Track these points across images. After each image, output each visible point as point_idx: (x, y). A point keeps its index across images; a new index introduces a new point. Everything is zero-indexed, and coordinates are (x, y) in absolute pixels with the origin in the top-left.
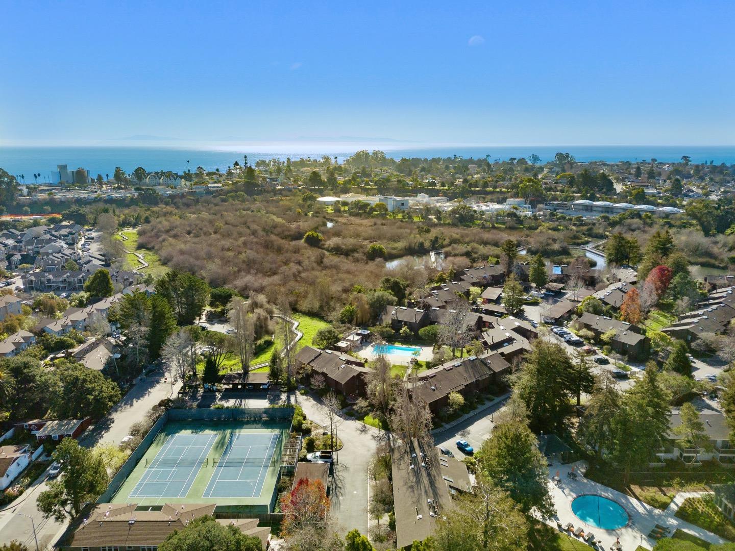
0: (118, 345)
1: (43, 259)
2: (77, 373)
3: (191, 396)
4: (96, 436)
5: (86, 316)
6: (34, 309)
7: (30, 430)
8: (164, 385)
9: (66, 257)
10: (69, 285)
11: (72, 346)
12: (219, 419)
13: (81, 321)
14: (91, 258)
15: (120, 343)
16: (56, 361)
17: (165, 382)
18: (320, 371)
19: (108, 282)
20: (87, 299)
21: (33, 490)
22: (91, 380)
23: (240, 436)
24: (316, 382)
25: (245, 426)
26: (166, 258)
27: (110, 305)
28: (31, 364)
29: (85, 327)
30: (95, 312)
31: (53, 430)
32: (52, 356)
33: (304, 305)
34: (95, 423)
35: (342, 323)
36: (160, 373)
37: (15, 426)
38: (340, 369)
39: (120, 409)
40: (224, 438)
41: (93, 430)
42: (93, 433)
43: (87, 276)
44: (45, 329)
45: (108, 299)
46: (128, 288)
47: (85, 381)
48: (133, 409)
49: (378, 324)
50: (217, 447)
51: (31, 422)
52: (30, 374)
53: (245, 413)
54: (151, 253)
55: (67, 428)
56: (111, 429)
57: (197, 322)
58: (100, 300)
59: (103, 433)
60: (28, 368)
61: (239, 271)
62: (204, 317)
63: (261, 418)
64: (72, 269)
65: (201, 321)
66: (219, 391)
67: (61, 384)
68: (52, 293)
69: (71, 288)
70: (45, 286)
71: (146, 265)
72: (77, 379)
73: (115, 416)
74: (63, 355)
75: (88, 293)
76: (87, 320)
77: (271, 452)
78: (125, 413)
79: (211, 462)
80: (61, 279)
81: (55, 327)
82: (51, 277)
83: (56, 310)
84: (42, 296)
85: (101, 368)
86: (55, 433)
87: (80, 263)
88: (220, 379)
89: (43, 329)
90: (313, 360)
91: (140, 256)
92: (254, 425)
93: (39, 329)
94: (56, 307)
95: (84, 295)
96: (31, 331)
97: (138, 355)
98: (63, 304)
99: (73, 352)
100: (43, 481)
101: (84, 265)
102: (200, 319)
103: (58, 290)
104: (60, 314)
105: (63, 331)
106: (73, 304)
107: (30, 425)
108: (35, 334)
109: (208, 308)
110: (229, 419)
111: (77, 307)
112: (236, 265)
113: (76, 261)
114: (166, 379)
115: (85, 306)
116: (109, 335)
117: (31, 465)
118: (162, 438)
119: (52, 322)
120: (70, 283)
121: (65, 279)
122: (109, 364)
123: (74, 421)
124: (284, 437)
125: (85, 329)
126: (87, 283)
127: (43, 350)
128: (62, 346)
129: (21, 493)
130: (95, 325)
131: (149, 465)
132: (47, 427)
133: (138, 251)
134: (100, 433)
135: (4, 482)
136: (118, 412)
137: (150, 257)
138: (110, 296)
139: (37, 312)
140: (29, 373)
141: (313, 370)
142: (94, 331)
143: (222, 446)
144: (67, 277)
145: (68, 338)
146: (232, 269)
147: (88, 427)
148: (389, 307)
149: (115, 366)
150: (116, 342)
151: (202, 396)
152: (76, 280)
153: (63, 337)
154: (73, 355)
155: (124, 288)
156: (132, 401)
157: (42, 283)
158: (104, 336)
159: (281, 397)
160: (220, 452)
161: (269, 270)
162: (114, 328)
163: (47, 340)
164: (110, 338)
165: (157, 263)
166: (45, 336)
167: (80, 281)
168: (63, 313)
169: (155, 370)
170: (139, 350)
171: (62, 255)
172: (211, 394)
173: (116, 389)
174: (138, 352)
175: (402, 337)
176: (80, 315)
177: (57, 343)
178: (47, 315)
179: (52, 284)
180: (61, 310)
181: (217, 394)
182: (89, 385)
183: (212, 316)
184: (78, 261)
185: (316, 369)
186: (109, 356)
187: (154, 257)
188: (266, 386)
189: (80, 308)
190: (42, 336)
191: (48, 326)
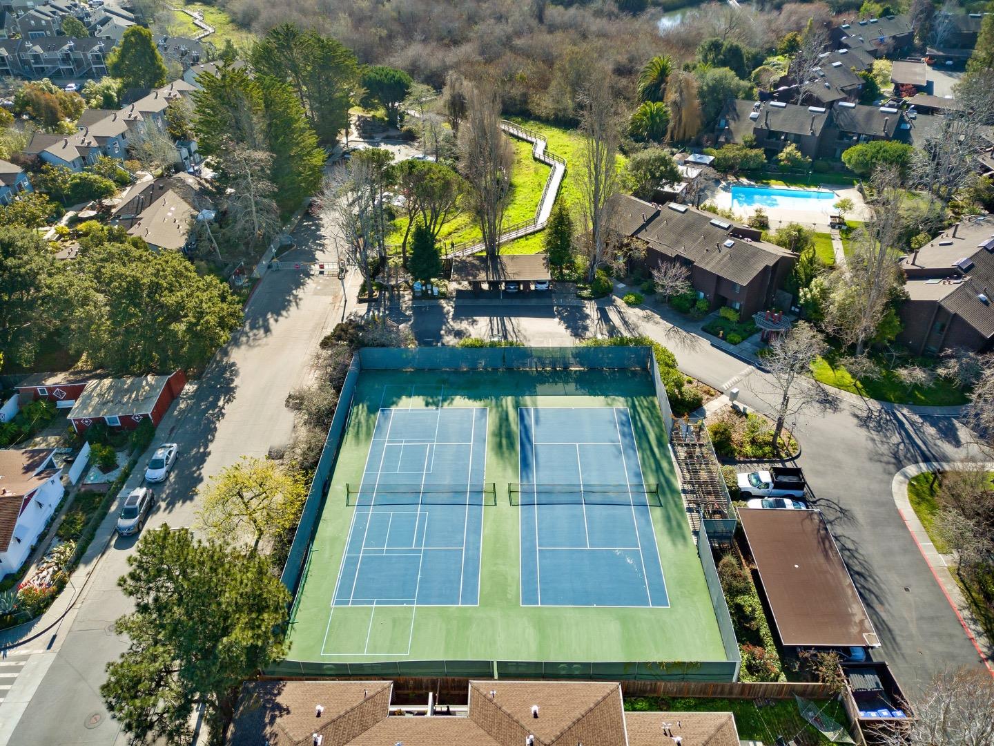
0: (203, 192)
1: (18, 17)
2: (132, 270)
3: (390, 309)
4: (206, 410)
5: (124, 127)
6: (18, 115)
7: (52, 400)
8: (321, 279)
9: (61, 13)
10: (78, 67)
11: (109, 193)
12: (474, 369)
13: (116, 139)
14: (108, 14)
15: (207, 185)
16: (82, 227)
17: (322, 273)
18: (671, 253)
19: (153, 57)
20: (119, 92)
21: (89, 574)
22: (171, 285)
23: (541, 414)
24: (670, 281)
25: (539, 388)
26: (246, 15)
27: (166, 104)
28: (19, 244)
29: (128, 151)
30: (140, 118)
31: (105, 404)
32: (71, 214)
34: (197, 377)
35: (637, 141)
36: (304, 252)
37: (18, 392)
38: (724, 251)
39: (244, 339)
40: (504, 419)
41: (197, 395)
42: (198, 404)
43: (108, 48)
44: (44, 155)
45: (159, 91)
46: (193, 68)
47: (155, 288)
48: (271, 339)
49: (722, 139)
50: (500, 445)
51: (50, 382)
52: (23, 270)
53: (530, 356)
54: (212, 10)
55: (136, 399)
56: (237, 391)
57: (344, 140)
58: (145, 93)
59: (221, 403)
60: (13, 254)
61: (391, 36)
62: (354, 131)
63: (566, 368)
64: (76, 33)
65: (350, 139)
66: (444, 296)
67: (101, 298)
68: (46, 80)
69: (83, 71)
70: (30, 67)
71: (211, 30)
72: (136, 283)
73: (237, 356)
74: (93, 213)
75: (119, 80)
76: (128, 136)
77: (632, 462)
78: (256, 350)
79: (502, 491)
80: (59, 54)
81: (64, 151)
82: (38, 49)
83: (60, 115)
84: (26, 88)
85: (181, 242)
86: (110, 411)
87: (89, 23)
88: (445, 270)
89: (39, 156)
90: (643, 227)
91: (196, 14)
92: (560, 385)
93: (33, 157)
94: (59, 108)
95: (112, 84)
96: (14, 160)
97: (254, 213)
98: (73, 103)
99: (114, 207)
100: (107, 547)
101: (99, 27)
102: (347, 134)
103: (58, 77)
104: (70, 125)
105: (84, 160)
106: (94, 102)
107: (51, 389)
108: (27, 168)
109: (355, 113)
110: (495, 370)
111: (102, 108)
112: (382, 24)
113: (81, 19)
114: (322, 267)
115: (119, 107)
116: (179, 168)
117: (71, 498)
118: (363, 417)
119: (56, 141)
120: (78, 62)
121: (68, 55)
122: (196, 233)
123: (149, 378)
124: (644, 419)
125: (128, 154)
126: (112, 58)
127: (48, 202)
128: (85, 193)
129: (61, 585)
130: (146, 147)
131: (355, 499)
132: (90, 397)
133: (189, 7)
134: (214, 405)
135: (14, 556)
136: (243, 347)
137: (212, 17)
138: (161, 86)
139: (24, 120)
140: (19, 267)
141: (649, 250)
142: (146, 159)
143: (511, 445)
144: (71, 49)
145: (97, 176)
146: (376, 32)
147: (182, 389)
148: (740, 104)
149: (210, 240)
150: (199, 183)
151: (412, 308)
152: (89, 55)
153: (84, 174)
154: (114, 211)
155: (184, 71)
156: (266, 320)
157: (25, 62)
158: (168, 169)
159: (588, 311)
160: (513, 462)
161: (445, 33)
162: (185, 152)
163: (54, 180)
164: (182, 175)
165: (230, 27)
166: (46, 172)
167: (98, 59)
168: (76, 122)
169: (291, 246)
170: (256, 203)
171: (54, 10)
172: (432, 302)
173: (229, 298)
174: (254, 209)
175: (783, 168)
176: (111, 125)
177: (75, 187)
178: (46, 127)
179: (44, 66)
180: (72, 117)
181: (443, 302)
182: (170, 300)
183: (368, 128)
184: (86, 20)
185: (658, 248)
186: (193, 217)
187: (220, 16)
188: (544, 287)
189: (108, 112)
190: (42, 172)
191: (51, 149)
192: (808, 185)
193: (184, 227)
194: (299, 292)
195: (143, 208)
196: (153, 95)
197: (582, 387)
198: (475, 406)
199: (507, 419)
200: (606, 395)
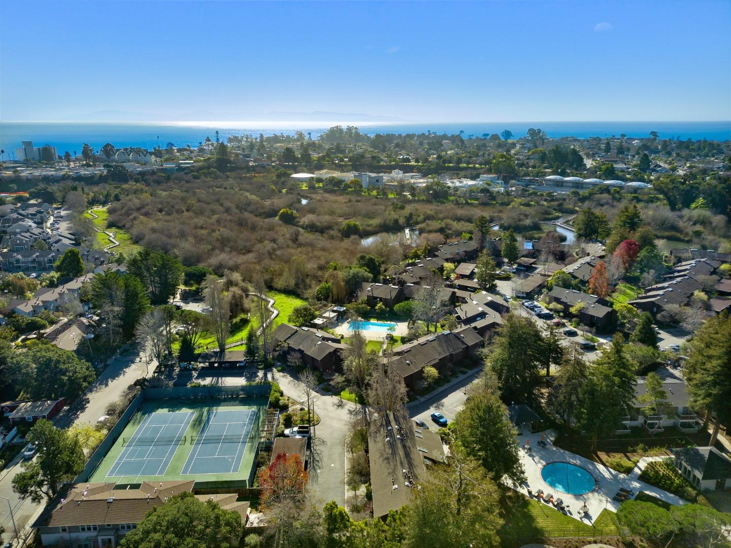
0: (90, 325)
1: (10, 238)
2: (50, 354)
3: (167, 375)
4: (71, 416)
5: (57, 296)
6: (2, 290)
7: (2, 412)
8: (139, 364)
9: (35, 236)
10: (39, 265)
11: (44, 327)
12: (196, 397)
13: (52, 302)
14: (60, 238)
15: (93, 323)
16: (28, 342)
17: (140, 361)
18: (297, 348)
19: (79, 262)
20: (58, 279)
21: (8, 472)
22: (65, 361)
23: (218, 413)
24: (293, 359)
25: (222, 403)
26: (137, 237)
27: (81, 285)
29: (57, 307)
30: (67, 292)
31: (27, 412)
32: (23, 337)
33: (280, 283)
34: (70, 404)
35: (318, 300)
36: (134, 353)
38: (317, 346)
39: (95, 389)
40: (201, 416)
41: (68, 411)
42: (68, 414)
43: (57, 256)
44: (15, 310)
45: (79, 279)
46: (100, 267)
47: (58, 362)
48: (107, 389)
49: (353, 300)
50: (195, 425)
51: (3, 404)
53: (222, 391)
54: (122, 232)
55: (41, 410)
56: (87, 409)
57: (172, 301)
58: (72, 280)
59: (78, 413)
61: (213, 249)
62: (178, 296)
63: (238, 395)
64: (41, 248)
65: (175, 300)
66: (195, 369)
67: (34, 366)
68: (21, 273)
69: (41, 268)
70: (13, 265)
71: (117, 243)
72: (50, 360)
73: (90, 396)
74: (35, 336)
75: (59, 273)
76: (58, 301)
77: (248, 428)
78: (99, 393)
79: (189, 440)
80: (30, 259)
81: (25, 308)
82: (20, 257)
83: (26, 290)
84: (10, 277)
85: (75, 348)
86: (28, 415)
87: (49, 243)
88: (196, 358)
89: (12, 310)
90: (289, 337)
91: (111, 234)
92: (232, 402)
93: (9, 311)
94: (26, 287)
95: (55, 275)
97: (111, 335)
98: (33, 284)
99: (46, 333)
100: (18, 463)
101: (54, 245)
102: (174, 298)
103: (27, 270)
104: (30, 295)
105: (35, 312)
106: (44, 284)
107: (2, 408)
108: (5, 316)
109: (182, 287)
110: (206, 397)
111: (48, 287)
112: (210, 243)
113: (45, 240)
114: (141, 359)
115: (56, 286)
116: (81, 315)
117: (6, 446)
118: (138, 417)
119: (22, 303)
120: (39, 263)
121: (35, 260)
122: (83, 344)
123: (48, 402)
124: (261, 414)
125: (57, 309)
126: (57, 263)
127: (14, 331)
128: (33, 327)
130: (66, 306)
131: (126, 444)
132: (21, 409)
133: (108, 230)
134: (75, 414)
136: (94, 392)
137: (120, 236)
138: (82, 275)
139: (6, 293)
141: (289, 347)
142: (66, 312)
143: (200, 424)
144: (37, 257)
145: (39, 319)
146: (206, 247)
147: (63, 408)
148: (364, 284)
149: (88, 346)
150: (89, 322)
151: (178, 375)
152: (46, 260)
153: (34, 318)
154: (45, 335)
155: (95, 268)
156: (107, 381)
157: (11, 263)
158: (76, 316)
159: (259, 374)
160: (198, 430)
161: (243, 248)
162: (86, 308)
163: (18, 321)
164: (82, 319)
165: (129, 242)
166: (15, 317)
167: (50, 261)
168: (33, 294)
169: (129, 350)
170: (113, 330)
171: (31, 235)
172: (187, 373)
173: (90, 369)
174: (111, 332)
175: (378, 313)
176: (51, 296)
177: (28, 324)
178: (17, 296)
179: (21, 265)
180: (31, 290)
181: (193, 372)
182: (62, 366)
183: (186, 295)
184: (48, 241)
185: (293, 346)
186: (83, 337)
187: (125, 235)
188: (242, 364)
189: (51, 289)
190: (12, 317)
191: (19, 307)
192: (387, 321)
193: (77, 341)
194: (127, 370)
195: (59, 334)
196: (75, 281)
197: (241, 403)
198: (190, 411)
199: (202, 415)
200: (250, 405)
